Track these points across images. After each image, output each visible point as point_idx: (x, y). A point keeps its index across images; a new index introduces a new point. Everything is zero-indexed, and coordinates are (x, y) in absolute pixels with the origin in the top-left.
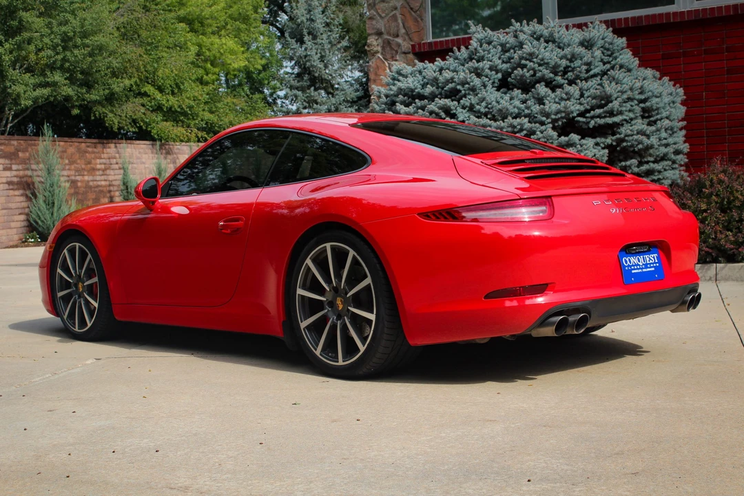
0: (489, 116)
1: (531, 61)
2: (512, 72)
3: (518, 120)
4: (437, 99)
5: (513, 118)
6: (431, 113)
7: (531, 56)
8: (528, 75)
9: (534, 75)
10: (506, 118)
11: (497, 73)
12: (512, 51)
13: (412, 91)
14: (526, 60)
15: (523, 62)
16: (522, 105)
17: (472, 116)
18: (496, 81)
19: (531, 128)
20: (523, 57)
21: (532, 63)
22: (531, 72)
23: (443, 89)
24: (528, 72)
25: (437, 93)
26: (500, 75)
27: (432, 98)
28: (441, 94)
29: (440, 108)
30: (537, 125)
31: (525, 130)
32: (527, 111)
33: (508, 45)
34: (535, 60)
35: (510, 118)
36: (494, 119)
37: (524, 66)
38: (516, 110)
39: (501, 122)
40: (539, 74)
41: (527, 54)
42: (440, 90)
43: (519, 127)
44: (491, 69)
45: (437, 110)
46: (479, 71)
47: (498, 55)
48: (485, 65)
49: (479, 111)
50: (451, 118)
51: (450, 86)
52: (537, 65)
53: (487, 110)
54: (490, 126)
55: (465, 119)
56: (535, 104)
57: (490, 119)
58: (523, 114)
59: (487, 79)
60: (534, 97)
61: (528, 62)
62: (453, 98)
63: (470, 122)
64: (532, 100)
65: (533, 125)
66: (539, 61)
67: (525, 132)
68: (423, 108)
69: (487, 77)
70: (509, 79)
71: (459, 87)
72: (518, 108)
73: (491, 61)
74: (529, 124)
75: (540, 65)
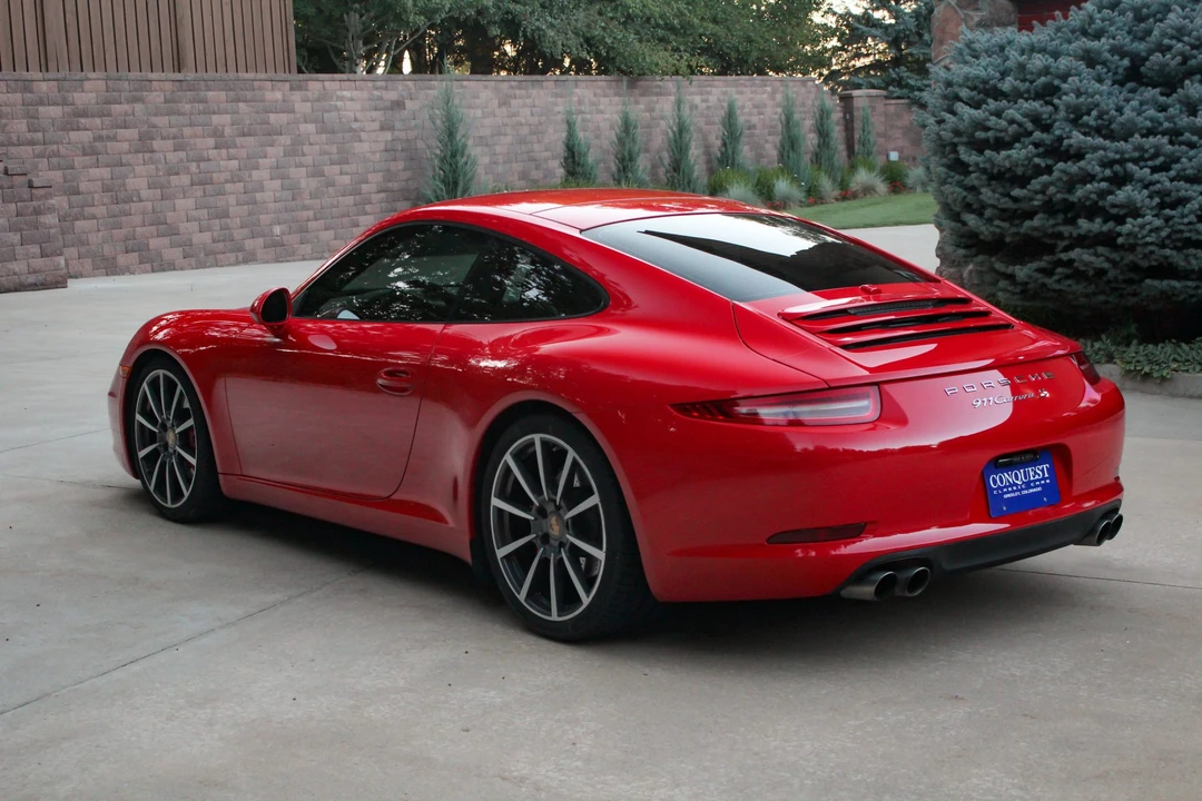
0: (1103, 132)
1: (1179, 40)
2: (1146, 59)
3: (1151, 139)
4: (1020, 100)
5: (1143, 136)
6: (1012, 122)
7: (1179, 33)
8: (1173, 63)
9: (1184, 62)
10: (1132, 136)
11: (1122, 58)
12: (1151, 20)
13: (985, 82)
14: (1172, 37)
15: (1166, 41)
16: (1159, 115)
17: (1075, 133)
18: (1120, 70)
19: (1173, 153)
20: (1167, 34)
21: (1180, 45)
22: (1179, 59)
23: (1031, 82)
24: (1172, 59)
25: (1022, 89)
26: (1126, 62)
27: (1014, 96)
28: (1028, 91)
29: (1025, 115)
30: (1184, 148)
31: (1164, 155)
32: (1166, 125)
33: (1145, 10)
34: (1186, 39)
35: (1137, 136)
36: (1111, 136)
37: (1164, 49)
38: (1148, 123)
39: (1122, 142)
40: (1193, 62)
41: (1172, 28)
42: (1027, 84)
43: (1152, 151)
44: (1114, 50)
45: (1018, 117)
46: (1092, 55)
47: (1126, 28)
48: (1103, 45)
49: (1086, 125)
50: (1042, 132)
51: (1043, 79)
52: (1188, 48)
53: (1100, 122)
54: (1105, 149)
55: (1065, 136)
56: (1181, 112)
57: (1105, 137)
58: (1160, 129)
59: (1105, 70)
60: (1180, 102)
61: (1174, 42)
62: (1047, 98)
63: (1072, 141)
64: (1178, 106)
65: (1177, 147)
66: (1193, 41)
67: (1161, 159)
68: (998, 114)
69: (1104, 63)
70: (1143, 69)
71: (1056, 82)
72: (1152, 120)
73: (1114, 38)
74: (1170, 147)
75: (1194, 47)
